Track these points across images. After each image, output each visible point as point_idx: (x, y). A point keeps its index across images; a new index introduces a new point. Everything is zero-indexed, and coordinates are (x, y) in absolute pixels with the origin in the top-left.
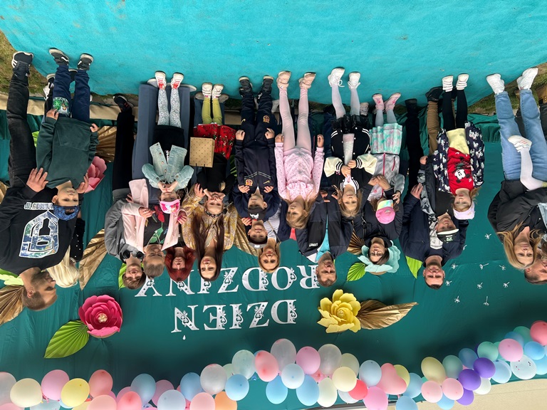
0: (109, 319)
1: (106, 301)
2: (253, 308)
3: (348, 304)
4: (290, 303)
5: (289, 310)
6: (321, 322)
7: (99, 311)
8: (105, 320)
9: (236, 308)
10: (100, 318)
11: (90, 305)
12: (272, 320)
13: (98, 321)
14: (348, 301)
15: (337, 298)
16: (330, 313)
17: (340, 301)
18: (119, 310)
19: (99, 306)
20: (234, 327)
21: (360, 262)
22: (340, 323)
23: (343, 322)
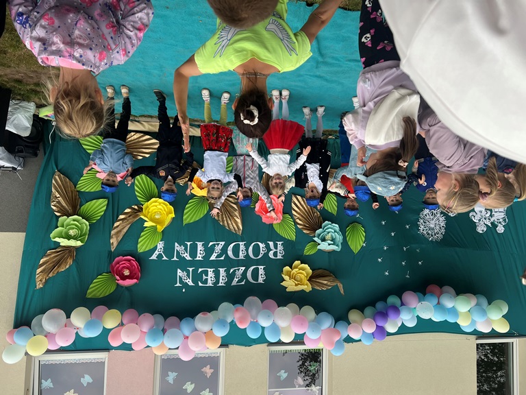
0: (131, 273)
1: (129, 260)
2: (235, 271)
3: (304, 272)
4: (261, 268)
5: (260, 273)
6: (283, 284)
7: (124, 267)
8: (128, 274)
9: (222, 271)
11: (118, 263)
12: (247, 281)
13: (123, 274)
14: (303, 269)
15: (296, 267)
16: (290, 277)
17: (297, 270)
18: (138, 268)
19: (124, 264)
20: (220, 284)
21: (315, 241)
22: (296, 285)
23: (299, 284)
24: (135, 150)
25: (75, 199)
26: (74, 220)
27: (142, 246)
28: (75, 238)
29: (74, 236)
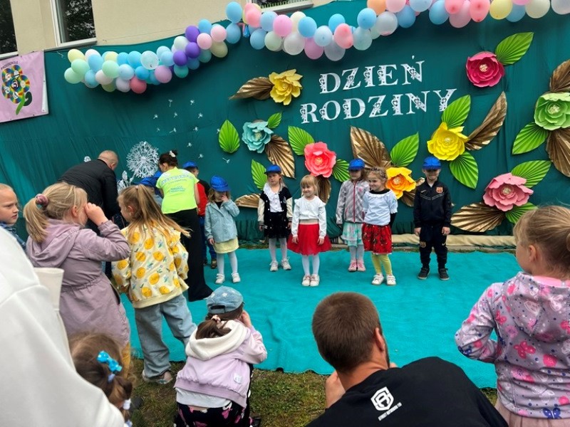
0: (478, 69)
1: (481, 83)
2: (355, 85)
3: (278, 93)
4: (325, 90)
5: (326, 85)
6: (300, 77)
7: (487, 74)
8: (481, 66)
9: (370, 83)
10: (486, 67)
11: (495, 78)
12: (340, 74)
13: (488, 65)
14: (281, 97)
15: (287, 97)
16: (292, 86)
17: (286, 95)
18: (469, 75)
19: (487, 78)
20: (372, 68)
21: (272, 129)
22: (285, 78)
23: (283, 79)
24: (479, 213)
25: (552, 150)
26: (553, 124)
27: (465, 102)
28: (551, 103)
29: (552, 106)
